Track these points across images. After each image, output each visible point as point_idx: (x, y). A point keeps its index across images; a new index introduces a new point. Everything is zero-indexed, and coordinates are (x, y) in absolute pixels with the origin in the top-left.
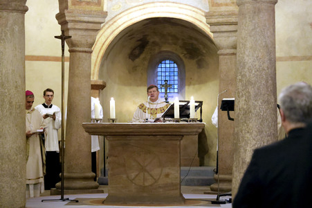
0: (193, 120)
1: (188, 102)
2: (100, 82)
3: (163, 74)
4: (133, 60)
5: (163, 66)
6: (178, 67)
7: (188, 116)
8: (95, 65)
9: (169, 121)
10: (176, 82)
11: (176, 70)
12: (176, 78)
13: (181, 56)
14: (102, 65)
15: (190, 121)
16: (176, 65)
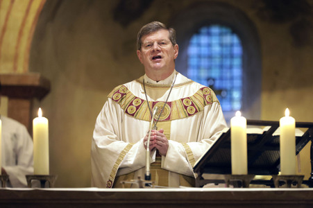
0: (291, 180)
1: (275, 125)
2: (33, 79)
3: (204, 62)
4: (125, 24)
5: (204, 40)
6: (244, 43)
7: (273, 167)
8: (21, 33)
9: (217, 182)
10: (238, 83)
11: (237, 50)
12: (237, 72)
13: (251, 14)
14: (39, 35)
15: (281, 184)
16: (235, 40)
